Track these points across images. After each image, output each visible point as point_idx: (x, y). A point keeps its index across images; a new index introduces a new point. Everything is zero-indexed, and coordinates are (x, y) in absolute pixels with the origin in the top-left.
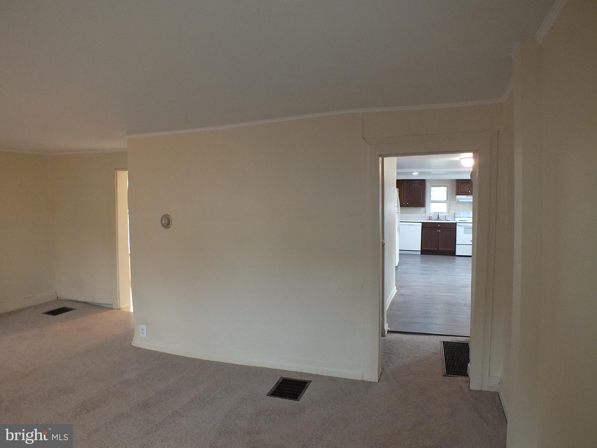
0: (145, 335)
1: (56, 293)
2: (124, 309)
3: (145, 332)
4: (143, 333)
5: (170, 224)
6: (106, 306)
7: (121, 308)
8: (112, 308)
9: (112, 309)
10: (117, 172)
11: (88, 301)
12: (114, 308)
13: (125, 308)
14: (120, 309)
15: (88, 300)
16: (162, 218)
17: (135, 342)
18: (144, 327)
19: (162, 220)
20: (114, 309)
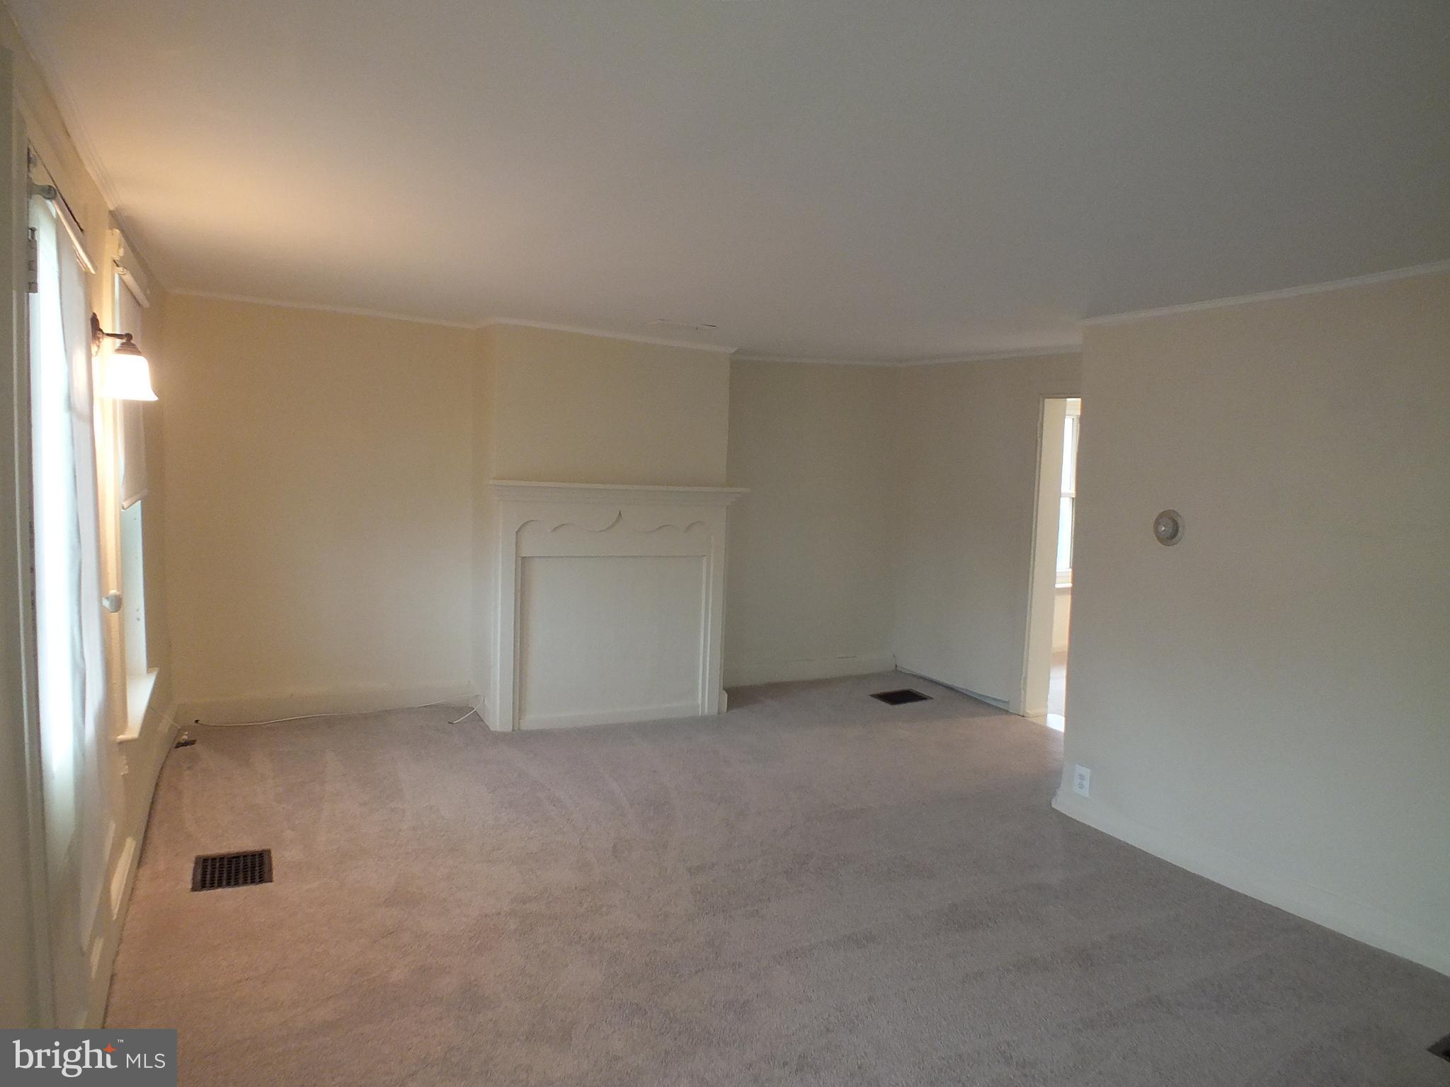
0: (1085, 792)
1: (894, 656)
2: (1033, 717)
3: (1086, 783)
4: (1081, 786)
5: (1179, 534)
6: (994, 703)
7: (1027, 713)
8: (1007, 709)
9: (1008, 711)
10: (1044, 400)
11: (958, 686)
12: (1010, 711)
13: (1037, 716)
14: (1023, 716)
15: (958, 684)
16: (1157, 519)
17: (1062, 803)
18: (1086, 772)
19: (1157, 523)
20: (1012, 714)
